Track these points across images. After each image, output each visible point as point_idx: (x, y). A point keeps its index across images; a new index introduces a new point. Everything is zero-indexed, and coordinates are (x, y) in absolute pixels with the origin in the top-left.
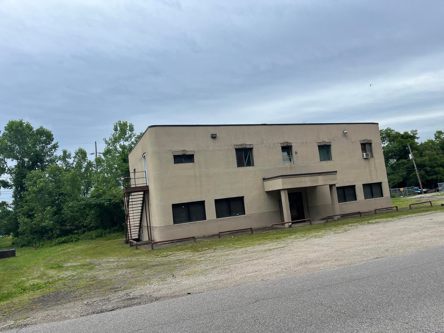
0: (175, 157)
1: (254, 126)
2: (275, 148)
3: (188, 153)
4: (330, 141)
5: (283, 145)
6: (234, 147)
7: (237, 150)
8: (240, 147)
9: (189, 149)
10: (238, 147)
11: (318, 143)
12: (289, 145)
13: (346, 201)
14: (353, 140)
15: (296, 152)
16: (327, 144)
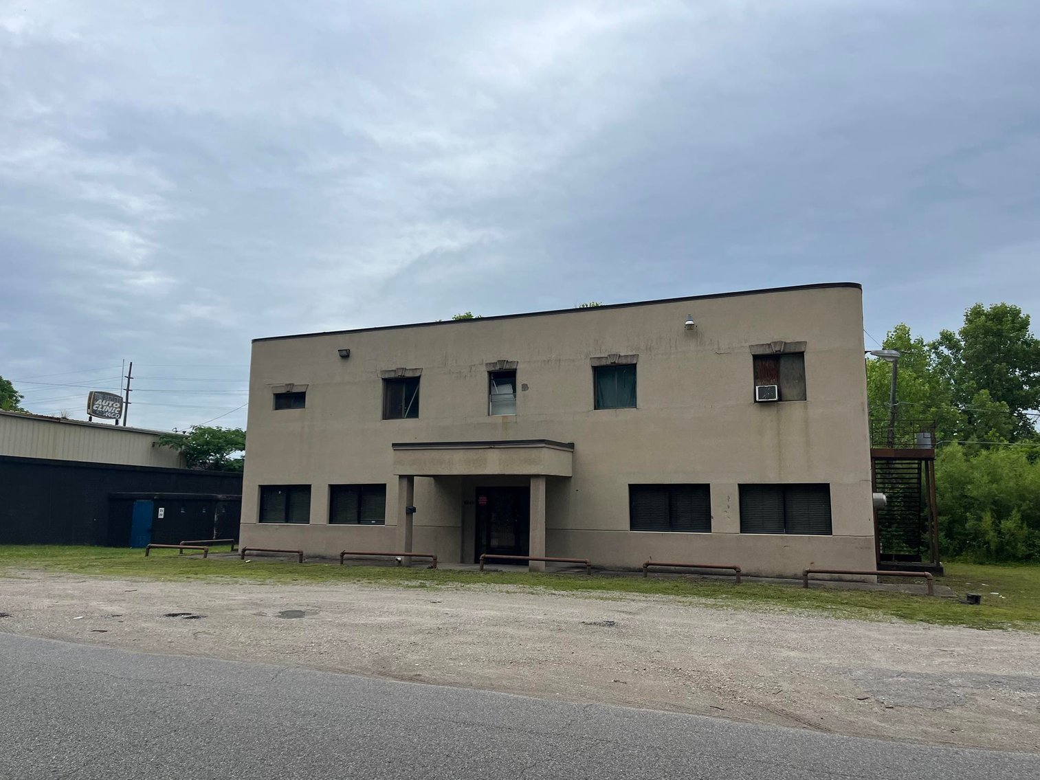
0: (278, 397)
1: (431, 327)
2: (471, 376)
3: (295, 390)
4: (634, 353)
5: (493, 369)
6: (379, 376)
7: (387, 381)
8: (392, 375)
9: (298, 381)
10: (387, 376)
11: (593, 360)
12: (507, 367)
13: (672, 528)
14: (722, 347)
15: (525, 385)
16: (622, 361)
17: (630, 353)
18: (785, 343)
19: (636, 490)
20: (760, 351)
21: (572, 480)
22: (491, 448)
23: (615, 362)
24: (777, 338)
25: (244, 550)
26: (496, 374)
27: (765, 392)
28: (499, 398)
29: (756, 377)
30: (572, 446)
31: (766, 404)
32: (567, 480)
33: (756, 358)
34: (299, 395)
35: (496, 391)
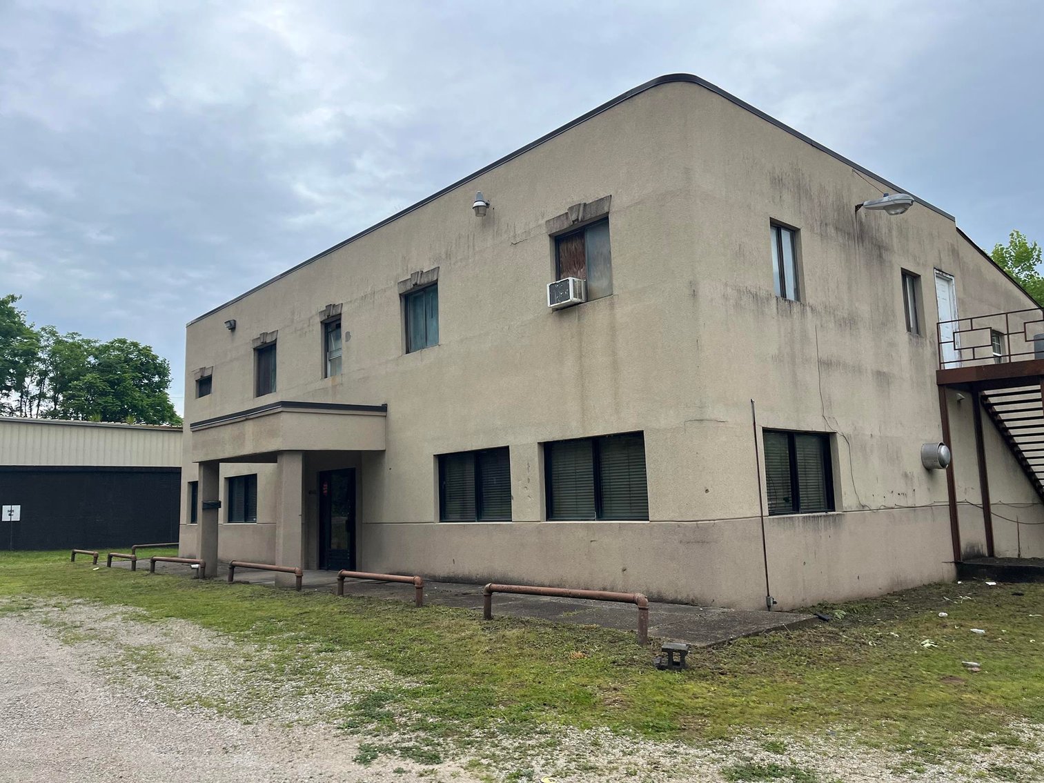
2: (310, 331)
3: (206, 374)
4: (435, 266)
5: (324, 318)
11: (400, 285)
12: (333, 312)
13: (480, 514)
14: (519, 232)
15: (348, 334)
16: (424, 280)
17: (433, 267)
18: (585, 204)
19: (444, 462)
20: (557, 228)
21: (387, 454)
22: (247, 419)
23: (416, 284)
24: (576, 199)
26: (332, 325)
27: (558, 291)
28: (335, 355)
29: (560, 270)
30: (383, 408)
31: (564, 310)
32: (380, 454)
33: (558, 240)
34: (209, 379)
35: (333, 346)
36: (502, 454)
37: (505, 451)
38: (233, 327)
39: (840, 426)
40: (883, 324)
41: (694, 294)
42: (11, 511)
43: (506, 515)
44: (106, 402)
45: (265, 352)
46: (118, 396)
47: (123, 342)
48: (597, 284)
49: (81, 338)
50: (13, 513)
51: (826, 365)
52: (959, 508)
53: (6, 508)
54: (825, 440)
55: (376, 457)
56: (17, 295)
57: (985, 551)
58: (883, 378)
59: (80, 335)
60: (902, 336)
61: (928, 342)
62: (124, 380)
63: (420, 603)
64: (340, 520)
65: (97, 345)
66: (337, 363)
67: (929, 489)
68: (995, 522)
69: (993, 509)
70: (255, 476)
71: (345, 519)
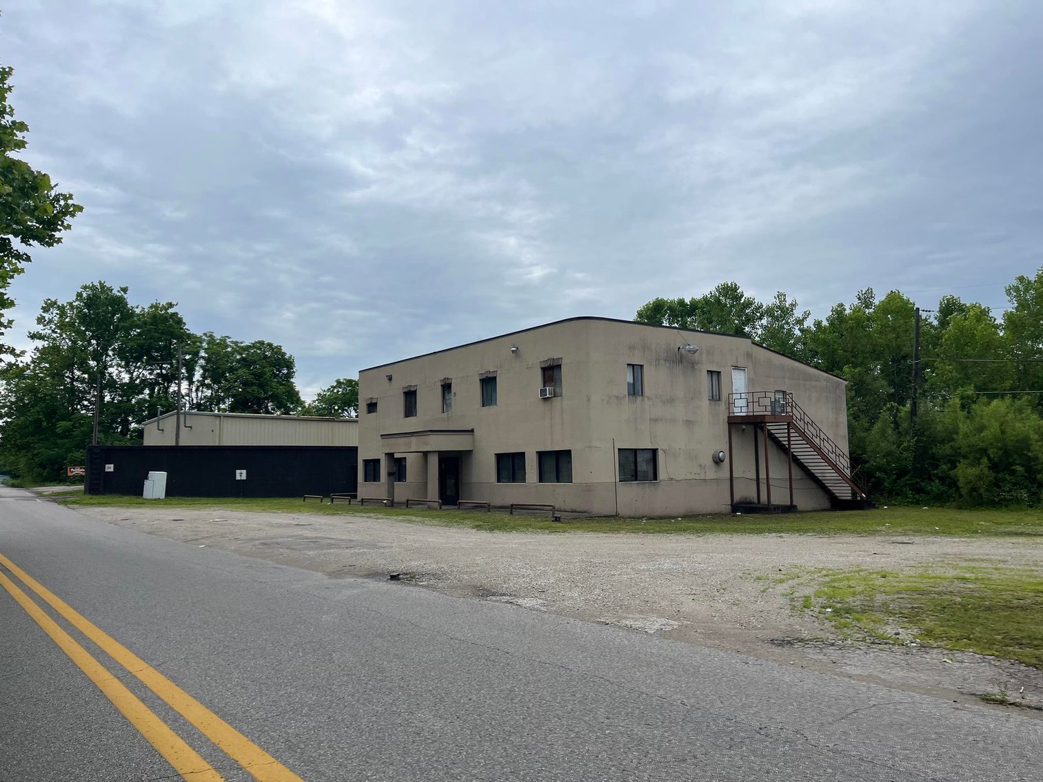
2: (436, 389)
5: (443, 383)
6: (402, 390)
11: (480, 375)
12: (447, 382)
13: (514, 480)
14: (530, 363)
15: (455, 393)
16: (491, 375)
17: (494, 370)
18: (553, 359)
19: (500, 457)
20: (544, 365)
21: (473, 452)
23: (487, 376)
24: (551, 355)
25: (362, 499)
26: (447, 387)
27: (543, 392)
28: (449, 401)
29: (545, 383)
30: (472, 431)
31: (546, 399)
32: (470, 452)
33: (544, 370)
34: (375, 404)
35: (447, 397)
36: (522, 455)
37: (523, 454)
38: (390, 379)
39: (660, 445)
40: (692, 399)
41: (589, 400)
42: (241, 473)
43: (524, 480)
44: (253, 390)
45: (410, 396)
46: (261, 386)
47: (262, 343)
48: (558, 390)
49: (231, 340)
50: (241, 475)
51: (654, 420)
52: (734, 481)
53: (238, 472)
54: (654, 452)
55: (467, 454)
56: (174, 303)
57: (756, 500)
58: (689, 423)
59: (230, 338)
60: (705, 403)
61: (723, 403)
62: (265, 374)
63: (489, 511)
64: (451, 482)
65: (243, 345)
66: (449, 405)
67: (716, 472)
68: (772, 488)
69: (761, 481)
70: (405, 458)
71: (453, 481)
